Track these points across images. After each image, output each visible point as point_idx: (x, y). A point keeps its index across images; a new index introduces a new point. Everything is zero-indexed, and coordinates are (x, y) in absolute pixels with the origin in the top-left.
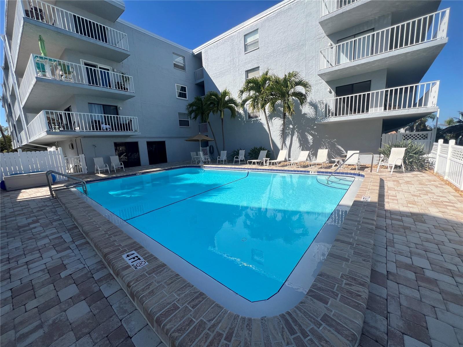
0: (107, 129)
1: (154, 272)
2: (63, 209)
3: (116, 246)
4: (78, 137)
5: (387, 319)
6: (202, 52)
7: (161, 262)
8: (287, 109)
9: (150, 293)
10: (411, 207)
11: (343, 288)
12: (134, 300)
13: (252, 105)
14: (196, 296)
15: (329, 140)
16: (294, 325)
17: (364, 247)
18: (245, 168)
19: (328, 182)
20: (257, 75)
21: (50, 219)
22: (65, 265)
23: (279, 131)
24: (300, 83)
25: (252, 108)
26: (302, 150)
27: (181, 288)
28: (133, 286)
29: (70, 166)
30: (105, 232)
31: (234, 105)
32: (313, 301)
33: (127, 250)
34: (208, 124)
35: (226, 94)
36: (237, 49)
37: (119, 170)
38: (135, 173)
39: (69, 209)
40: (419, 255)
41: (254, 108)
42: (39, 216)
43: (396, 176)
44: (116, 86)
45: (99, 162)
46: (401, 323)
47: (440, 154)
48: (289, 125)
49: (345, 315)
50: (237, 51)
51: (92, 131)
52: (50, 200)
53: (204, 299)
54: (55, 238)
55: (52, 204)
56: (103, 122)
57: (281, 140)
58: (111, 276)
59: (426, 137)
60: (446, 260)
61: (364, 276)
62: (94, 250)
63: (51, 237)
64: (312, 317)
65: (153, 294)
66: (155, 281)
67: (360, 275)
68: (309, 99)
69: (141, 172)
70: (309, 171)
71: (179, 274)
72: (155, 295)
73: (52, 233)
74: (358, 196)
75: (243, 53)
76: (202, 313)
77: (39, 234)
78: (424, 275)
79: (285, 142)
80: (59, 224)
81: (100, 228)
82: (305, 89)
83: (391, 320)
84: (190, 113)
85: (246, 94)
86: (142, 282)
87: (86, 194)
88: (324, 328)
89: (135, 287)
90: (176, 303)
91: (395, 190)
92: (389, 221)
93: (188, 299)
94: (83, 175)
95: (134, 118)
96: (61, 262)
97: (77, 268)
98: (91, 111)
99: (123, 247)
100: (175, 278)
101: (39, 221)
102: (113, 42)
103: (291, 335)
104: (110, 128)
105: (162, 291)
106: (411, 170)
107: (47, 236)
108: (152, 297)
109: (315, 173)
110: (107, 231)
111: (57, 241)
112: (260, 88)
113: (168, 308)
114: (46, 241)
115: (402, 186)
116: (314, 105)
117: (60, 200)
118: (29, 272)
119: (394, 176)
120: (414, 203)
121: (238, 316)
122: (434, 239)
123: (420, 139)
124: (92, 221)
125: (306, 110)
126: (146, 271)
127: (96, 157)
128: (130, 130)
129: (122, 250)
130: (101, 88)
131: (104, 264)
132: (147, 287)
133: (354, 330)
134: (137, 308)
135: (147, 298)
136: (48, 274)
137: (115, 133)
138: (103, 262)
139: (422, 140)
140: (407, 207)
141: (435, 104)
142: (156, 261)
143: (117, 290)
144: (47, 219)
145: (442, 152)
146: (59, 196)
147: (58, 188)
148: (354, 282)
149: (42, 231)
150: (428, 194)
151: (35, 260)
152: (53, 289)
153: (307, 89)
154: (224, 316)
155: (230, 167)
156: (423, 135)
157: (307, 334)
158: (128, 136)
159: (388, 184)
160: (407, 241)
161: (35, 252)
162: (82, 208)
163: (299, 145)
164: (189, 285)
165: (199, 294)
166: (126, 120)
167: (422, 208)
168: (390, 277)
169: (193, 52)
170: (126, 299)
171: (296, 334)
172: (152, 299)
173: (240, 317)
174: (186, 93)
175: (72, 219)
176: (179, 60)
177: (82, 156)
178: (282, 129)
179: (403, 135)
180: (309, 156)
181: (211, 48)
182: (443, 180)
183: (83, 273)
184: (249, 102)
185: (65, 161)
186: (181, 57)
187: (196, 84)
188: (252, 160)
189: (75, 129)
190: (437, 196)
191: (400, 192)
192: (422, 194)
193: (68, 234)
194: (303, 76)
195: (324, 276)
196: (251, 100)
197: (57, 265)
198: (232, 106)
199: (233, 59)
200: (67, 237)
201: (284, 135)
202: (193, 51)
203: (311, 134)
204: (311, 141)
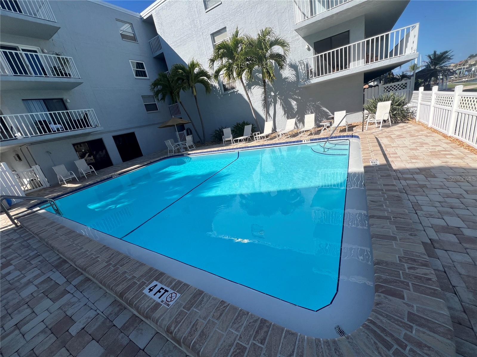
0: (58, 130)
1: (192, 305)
2: (38, 240)
3: (130, 279)
4: (23, 146)
5: (456, 294)
6: (153, 15)
7: (195, 289)
8: (266, 75)
9: (200, 336)
10: (415, 163)
11: (410, 275)
12: (180, 346)
13: (227, 74)
14: (258, 325)
15: (313, 103)
16: (385, 335)
17: (402, 219)
18: (234, 148)
19: (324, 150)
20: (226, 38)
21: (24, 257)
22: (71, 317)
23: (261, 101)
24: (277, 42)
25: (226, 78)
26: (288, 118)
27: (236, 319)
28: (176, 332)
29: (23, 181)
30: (106, 262)
31: (206, 78)
32: (388, 299)
33: (146, 282)
34: (180, 105)
35: (194, 65)
36: (195, 6)
37: (90, 175)
38: (111, 176)
39: (46, 240)
40: (448, 213)
41: (230, 78)
42: (7, 256)
43: (386, 132)
44: (53, 72)
45: (61, 171)
46: (471, 296)
47: (421, 102)
48: (270, 92)
49: (428, 307)
50: (196, 9)
51: (39, 135)
52: (15, 231)
53: (269, 327)
54: (43, 282)
55: (19, 236)
56: (50, 121)
57: (265, 110)
58: (137, 318)
59: (406, 87)
60: (474, 213)
61: (421, 253)
62: (101, 288)
63: (37, 282)
64: (398, 320)
65: (205, 337)
66: (200, 317)
67: (417, 254)
68: (288, 61)
69: (117, 174)
70: (302, 140)
71: (225, 300)
72: (209, 338)
73: (35, 277)
74: (365, 160)
75: (204, 11)
76: (276, 348)
77: (18, 281)
78: (463, 235)
79: (269, 112)
80: (40, 261)
81: (98, 259)
82: (283, 48)
83: (460, 294)
84: (156, 94)
85: (217, 63)
86: (184, 323)
87: (60, 214)
88: (417, 331)
89: (178, 332)
90: (238, 342)
91: (393, 147)
92: (404, 183)
93: (251, 333)
94: (45, 189)
95: (89, 110)
96: (64, 315)
97: (89, 318)
98: (29, 111)
99: (139, 280)
100: (221, 308)
101: (11, 262)
102: (30, 11)
103: (389, 350)
104: (63, 128)
105: (214, 329)
106: (395, 123)
107: (30, 282)
108: (205, 341)
109: (308, 142)
110: (109, 261)
111: (46, 286)
112: (232, 54)
113: (233, 353)
114: (32, 289)
115: (396, 141)
116: (294, 67)
117: (29, 230)
118: (24, 338)
119: (384, 132)
120: (415, 157)
121: (319, 341)
122: (452, 193)
123: (400, 89)
124: (83, 250)
125: (287, 73)
126: (183, 306)
127: (55, 165)
128: (88, 126)
129: (140, 284)
130: (32, 78)
131: (121, 304)
132: (194, 329)
133: (446, 324)
134: (188, 354)
135: (201, 344)
136: (52, 335)
137: (70, 133)
138: (118, 302)
139: (402, 90)
140: (412, 163)
141: (415, 50)
142: (188, 290)
143: (152, 336)
144: (21, 258)
145: (423, 100)
146: (25, 225)
147: (20, 215)
148: (415, 264)
149: (20, 277)
150: (423, 145)
151: (27, 319)
152: (68, 355)
153: (286, 48)
154: (304, 345)
155: (217, 150)
156: (403, 85)
157: (404, 344)
158: (88, 134)
159: (384, 141)
160: (431, 201)
161: (22, 308)
162: (64, 236)
163: (284, 113)
164: (243, 314)
165: (261, 323)
166: (80, 115)
167: (426, 162)
168: (436, 245)
169: (141, 16)
170: (168, 344)
171: (393, 347)
172: (207, 344)
173: (322, 342)
174: (145, 71)
175: (55, 251)
176: (126, 28)
177: (36, 168)
178: (264, 99)
179: (384, 88)
180: (296, 124)
181: (162, 8)
182: (428, 128)
183: (99, 323)
184: (223, 72)
185: (15, 176)
186: (127, 25)
187: (154, 58)
188: (237, 138)
189: (15, 137)
190: (433, 146)
191: (398, 148)
192: (418, 146)
193: (57, 273)
194: (278, 33)
195: (382, 264)
196: (225, 69)
197: (60, 319)
198: (203, 78)
199: (193, 21)
200: (58, 277)
201: (266, 105)
202: (141, 14)
203: (295, 99)
204: (295, 107)
